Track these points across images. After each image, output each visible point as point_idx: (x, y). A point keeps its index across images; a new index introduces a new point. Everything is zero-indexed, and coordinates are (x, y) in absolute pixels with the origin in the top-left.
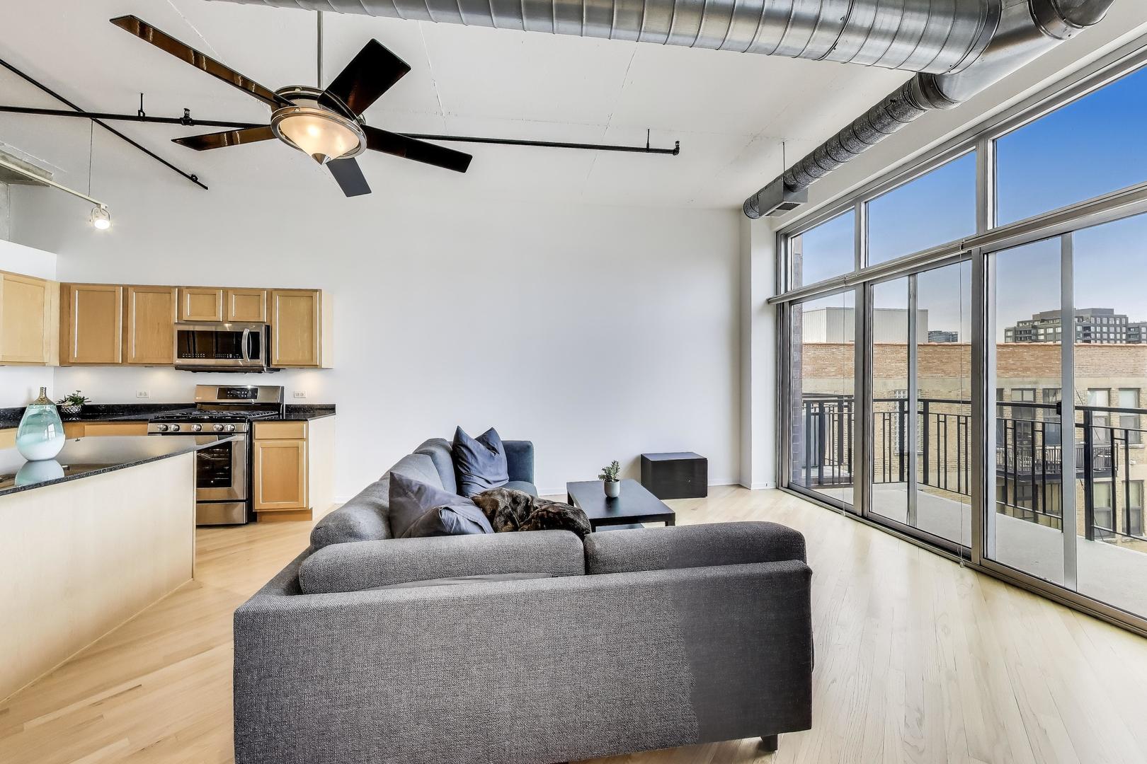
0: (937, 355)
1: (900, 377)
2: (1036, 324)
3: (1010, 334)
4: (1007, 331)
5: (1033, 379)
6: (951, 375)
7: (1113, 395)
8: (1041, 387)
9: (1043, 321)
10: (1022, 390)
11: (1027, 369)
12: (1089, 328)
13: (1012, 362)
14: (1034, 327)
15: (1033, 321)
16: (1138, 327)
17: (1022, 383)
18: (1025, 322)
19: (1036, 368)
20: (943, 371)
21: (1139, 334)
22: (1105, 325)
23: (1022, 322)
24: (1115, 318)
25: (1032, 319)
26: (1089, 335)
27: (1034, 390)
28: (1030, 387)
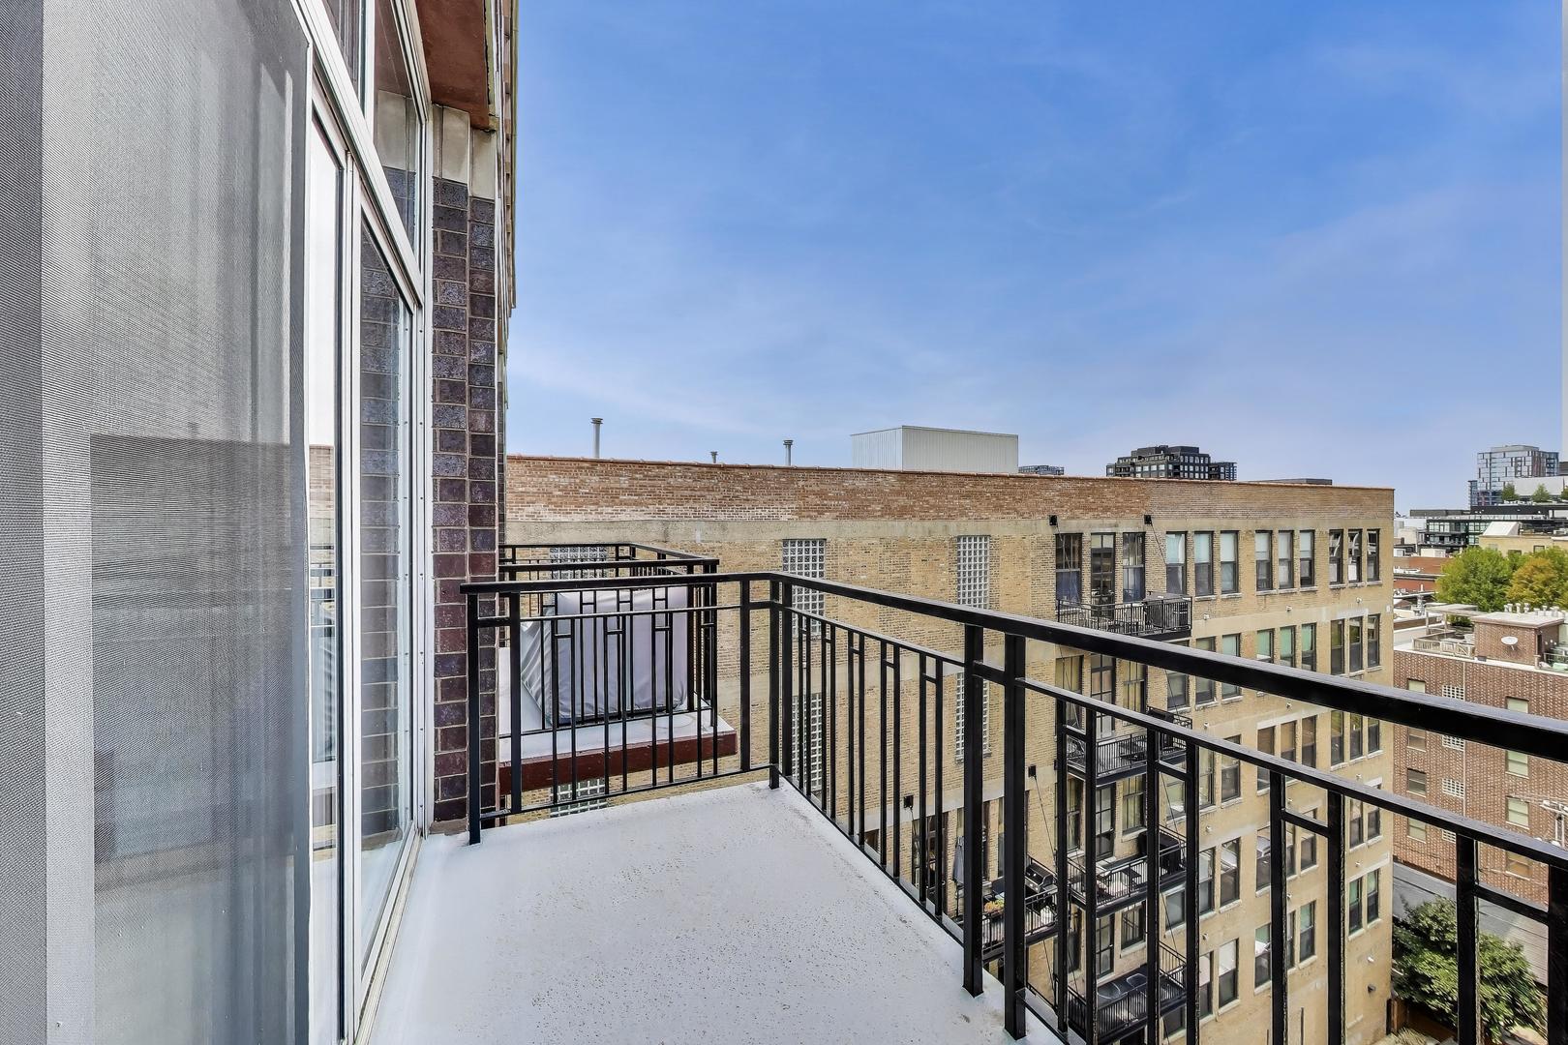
0: (1009, 490)
1: (964, 519)
2: (1134, 460)
3: (1111, 471)
4: (1108, 467)
5: (1113, 521)
6: (1026, 515)
7: (1190, 538)
8: (1121, 530)
9: (1140, 458)
10: (1102, 534)
11: (1106, 509)
12: (1178, 467)
13: (1092, 500)
14: (1133, 464)
15: (1132, 458)
16: (1218, 466)
17: (1101, 526)
18: (1125, 459)
19: (1117, 508)
20: (1016, 510)
21: (1219, 473)
22: (1192, 464)
23: (1121, 459)
24: (1200, 456)
25: (1130, 455)
26: (1179, 474)
27: (1114, 534)
28: (1109, 530)
